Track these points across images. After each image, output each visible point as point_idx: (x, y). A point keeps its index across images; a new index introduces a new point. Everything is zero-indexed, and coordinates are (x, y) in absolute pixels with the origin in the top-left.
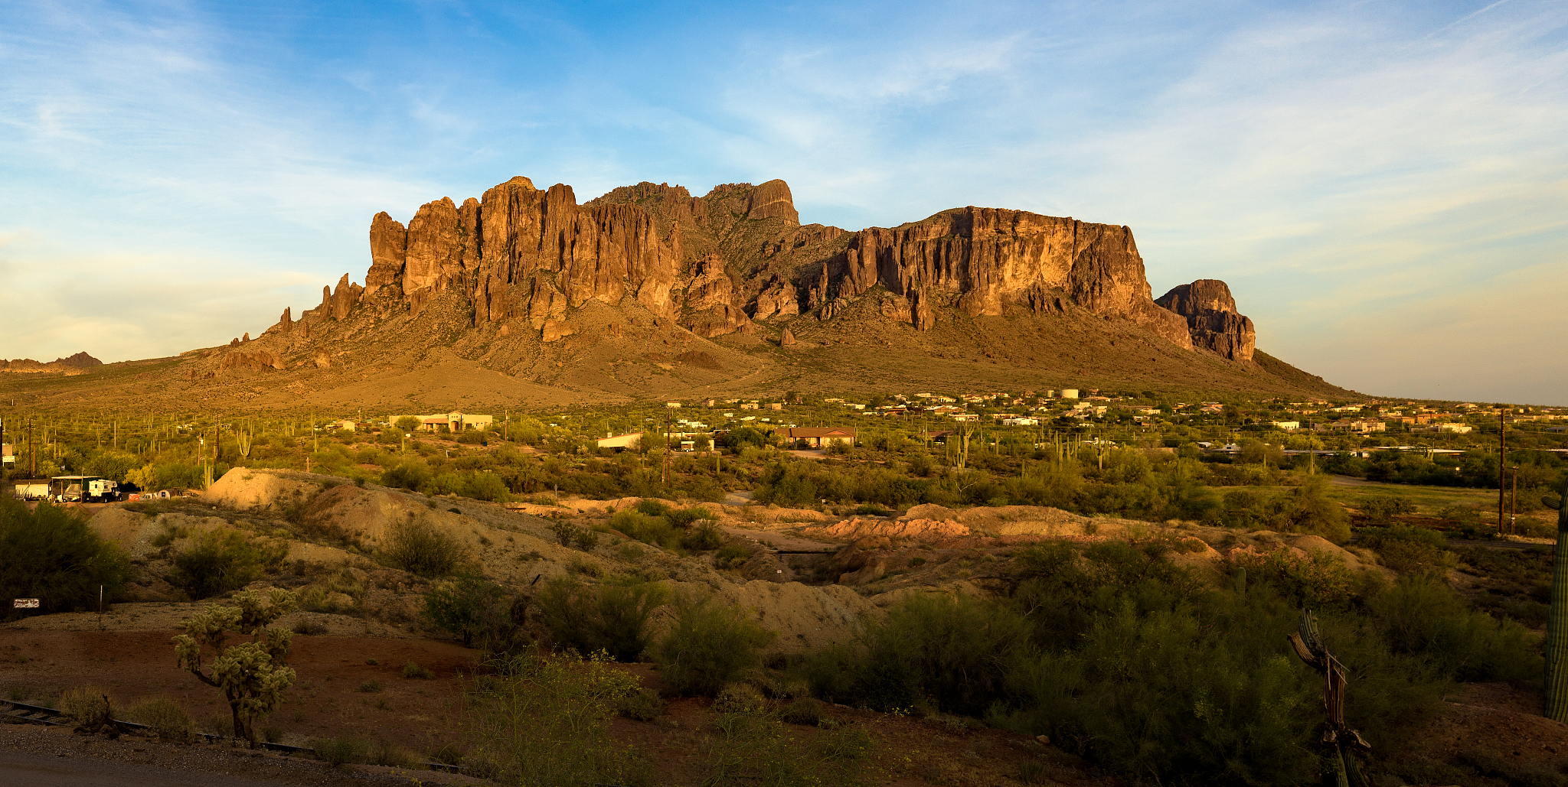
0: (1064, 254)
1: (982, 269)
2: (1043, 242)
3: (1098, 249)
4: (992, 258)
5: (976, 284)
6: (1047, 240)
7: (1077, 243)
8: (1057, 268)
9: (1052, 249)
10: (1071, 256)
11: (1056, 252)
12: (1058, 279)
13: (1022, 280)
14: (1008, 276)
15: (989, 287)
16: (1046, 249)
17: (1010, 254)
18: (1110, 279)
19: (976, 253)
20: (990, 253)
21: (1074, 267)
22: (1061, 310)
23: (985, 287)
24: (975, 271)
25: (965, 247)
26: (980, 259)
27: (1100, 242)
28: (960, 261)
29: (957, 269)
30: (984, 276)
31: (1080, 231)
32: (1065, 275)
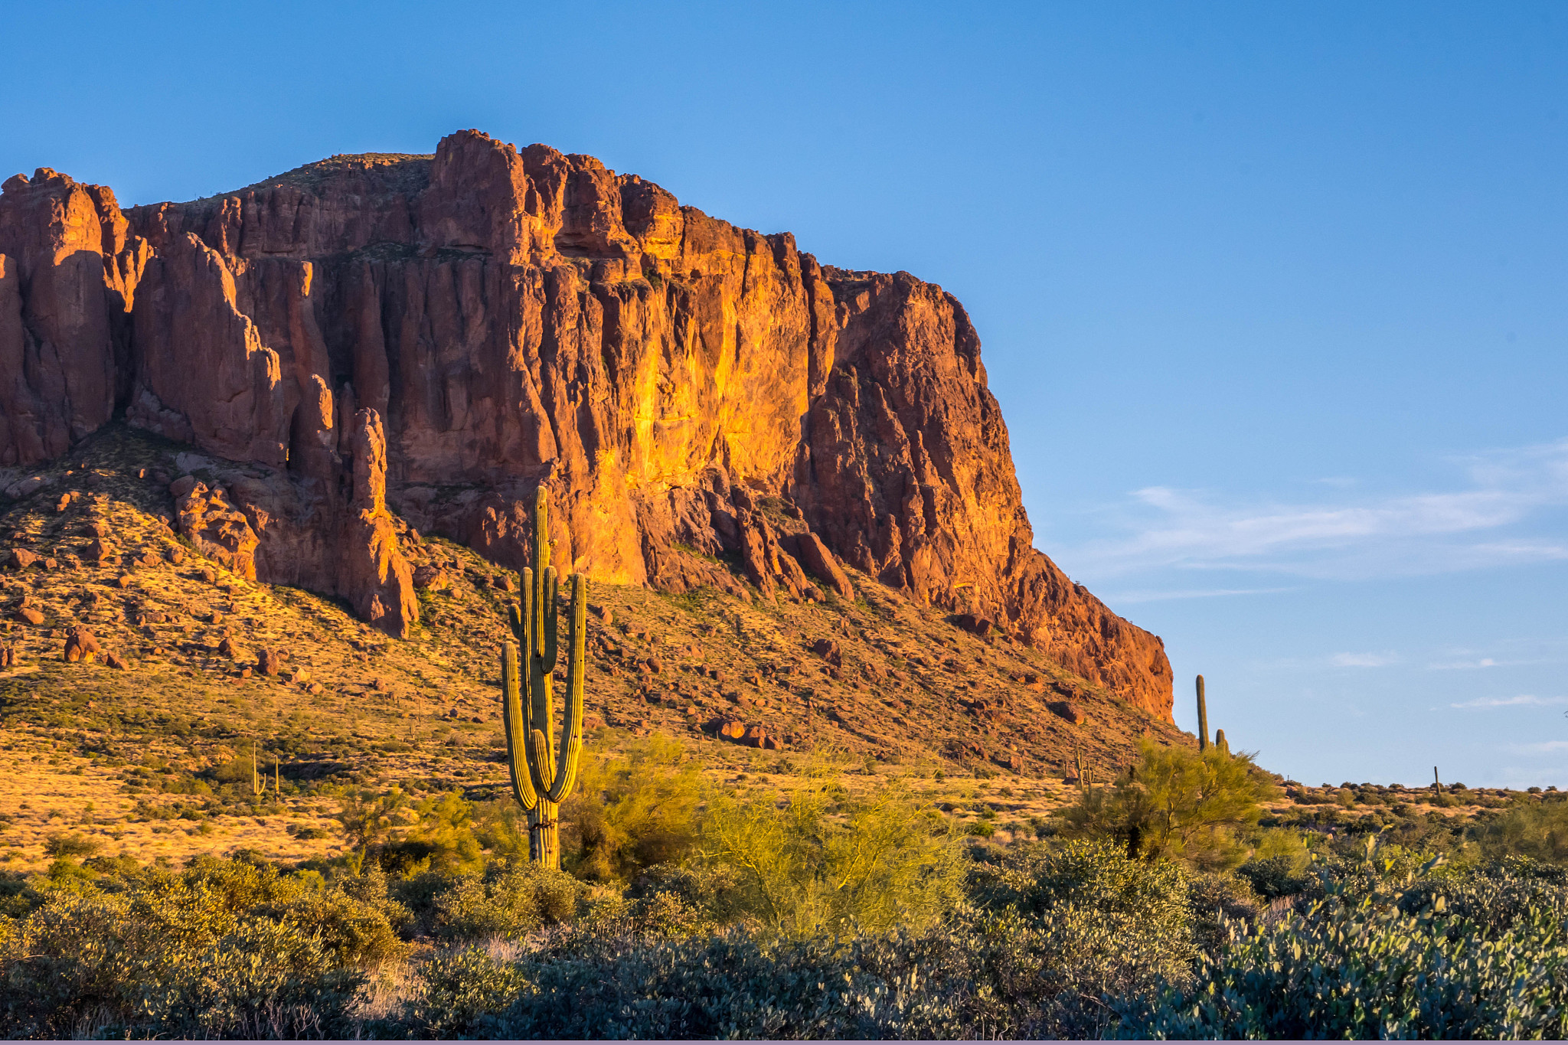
0: (783, 372)
1: (561, 386)
2: (719, 315)
3: (892, 362)
4: (594, 340)
5: (546, 449)
6: (730, 315)
7: (821, 334)
8: (763, 423)
9: (745, 349)
10: (802, 382)
11: (755, 362)
12: (768, 467)
13: (684, 452)
14: (643, 425)
15: (593, 463)
16: (728, 344)
17: (645, 337)
18: (946, 473)
19: (532, 312)
20: (581, 321)
21: (814, 424)
22: (827, 579)
23: (579, 463)
24: (534, 394)
25: (468, 293)
26: (549, 346)
27: (897, 337)
28: (454, 353)
29: (443, 385)
30: (567, 413)
31: (823, 290)
32: (789, 457)
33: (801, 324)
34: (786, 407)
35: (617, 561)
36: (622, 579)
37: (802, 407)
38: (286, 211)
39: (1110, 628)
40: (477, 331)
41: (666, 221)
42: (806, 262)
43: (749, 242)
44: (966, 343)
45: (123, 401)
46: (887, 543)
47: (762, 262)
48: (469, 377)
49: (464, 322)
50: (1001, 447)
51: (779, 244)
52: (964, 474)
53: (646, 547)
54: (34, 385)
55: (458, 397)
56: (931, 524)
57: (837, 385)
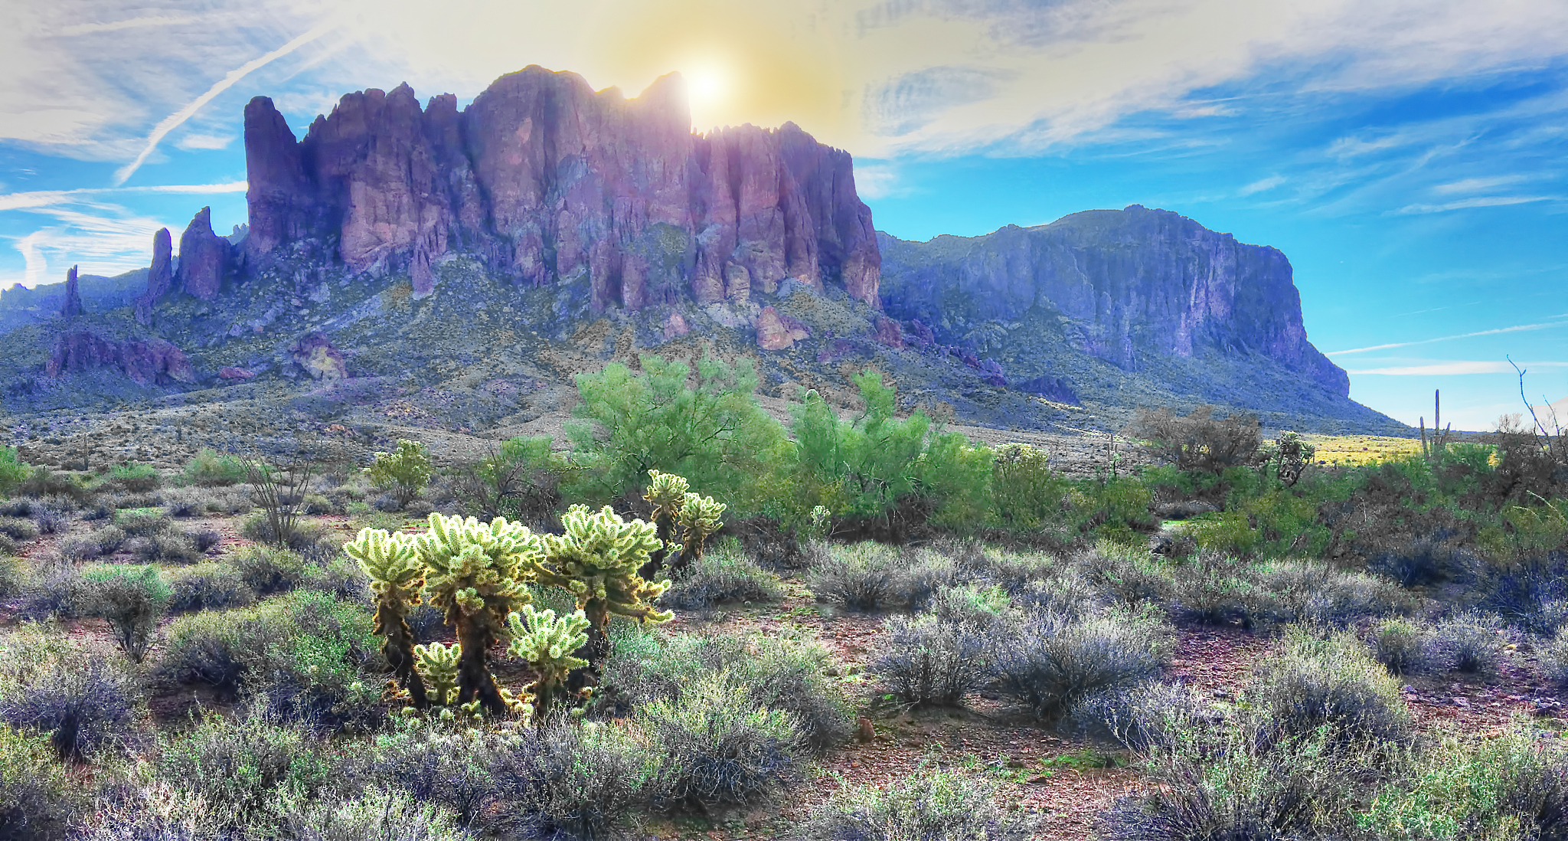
2: (1209, 263)
6: (1212, 262)
7: (1240, 269)
8: (1222, 299)
9: (1217, 274)
10: (1233, 285)
11: (1220, 279)
12: (1223, 316)
13: (1202, 312)
14: (1192, 303)
17: (1193, 274)
18: (1283, 317)
20: (1178, 270)
21: (1237, 300)
22: (1245, 353)
23: (1175, 317)
27: (1268, 269)
30: (1173, 301)
31: (1241, 254)
32: (1228, 310)
33: (1234, 265)
36: (1186, 354)
37: (1233, 294)
38: (1077, 234)
39: (1332, 368)
42: (1235, 244)
44: (1288, 271)
45: (1037, 297)
46: (1262, 340)
47: (1221, 244)
48: (1137, 288)
51: (1227, 238)
52: (1288, 317)
53: (1194, 345)
54: (1012, 294)
55: (1133, 295)
56: (1279, 334)
57: (1244, 286)
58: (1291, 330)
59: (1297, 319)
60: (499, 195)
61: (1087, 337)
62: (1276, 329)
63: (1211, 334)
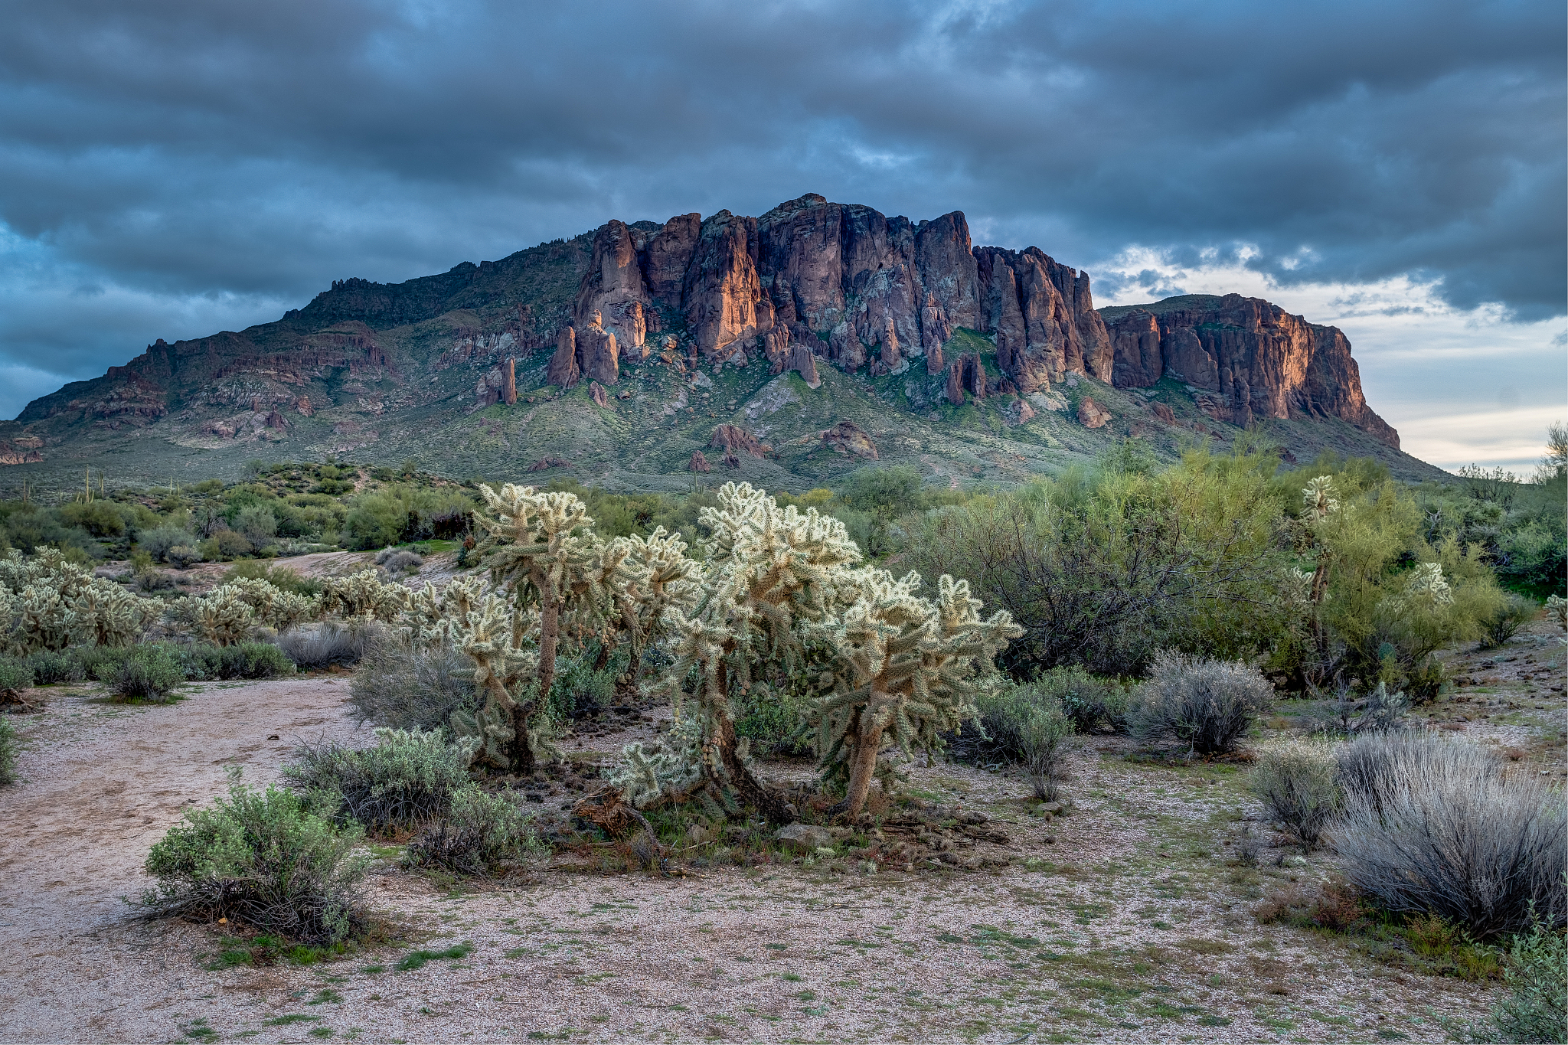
0: (1302, 355)
7: (1311, 345)
8: (1301, 371)
9: (1297, 350)
10: (1306, 358)
12: (1298, 383)
13: (1289, 382)
14: (1285, 375)
15: (1278, 387)
18: (1347, 385)
19: (1261, 347)
20: (1274, 349)
21: (1310, 370)
22: (1326, 417)
23: (1275, 387)
24: (1263, 368)
25: (1239, 340)
26: (1266, 355)
27: (1332, 345)
28: (1236, 356)
29: (1233, 363)
30: (1272, 374)
31: (1311, 331)
32: (1303, 379)
33: (1306, 341)
34: (1303, 365)
35: (1284, 413)
36: (1284, 417)
37: (1306, 365)
38: (1187, 316)
39: (1387, 427)
40: (1243, 351)
41: (1283, 316)
42: (1306, 323)
43: (1293, 318)
44: (1349, 346)
45: (1164, 369)
46: (1333, 404)
47: (1297, 324)
48: (1240, 362)
49: (1238, 347)
50: (1358, 376)
51: (1301, 318)
52: (1351, 384)
53: (1289, 409)
54: (1145, 367)
56: (1345, 399)
57: (1315, 358)
58: (1354, 397)
59: (1357, 386)
60: (807, 299)
61: (1216, 404)
62: (1344, 395)
63: (1298, 400)
